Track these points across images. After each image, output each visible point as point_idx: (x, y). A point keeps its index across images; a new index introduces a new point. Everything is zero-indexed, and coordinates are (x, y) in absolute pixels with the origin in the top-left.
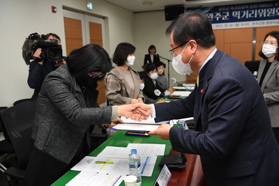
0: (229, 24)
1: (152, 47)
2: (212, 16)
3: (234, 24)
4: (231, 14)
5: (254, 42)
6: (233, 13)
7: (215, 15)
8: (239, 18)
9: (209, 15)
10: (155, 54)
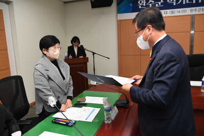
0: (163, 11)
2: (144, 2)
3: (169, 11)
5: (192, 32)
7: (147, 1)
8: (175, 4)
9: (141, 2)
10: (80, 46)
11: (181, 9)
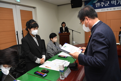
0: (109, 8)
1: (63, 23)
2: (99, 4)
3: (112, 8)
4: (110, 2)
6: (112, 1)
7: (100, 4)
8: (115, 4)
9: (97, 4)
10: (66, 27)
11: (119, 7)
